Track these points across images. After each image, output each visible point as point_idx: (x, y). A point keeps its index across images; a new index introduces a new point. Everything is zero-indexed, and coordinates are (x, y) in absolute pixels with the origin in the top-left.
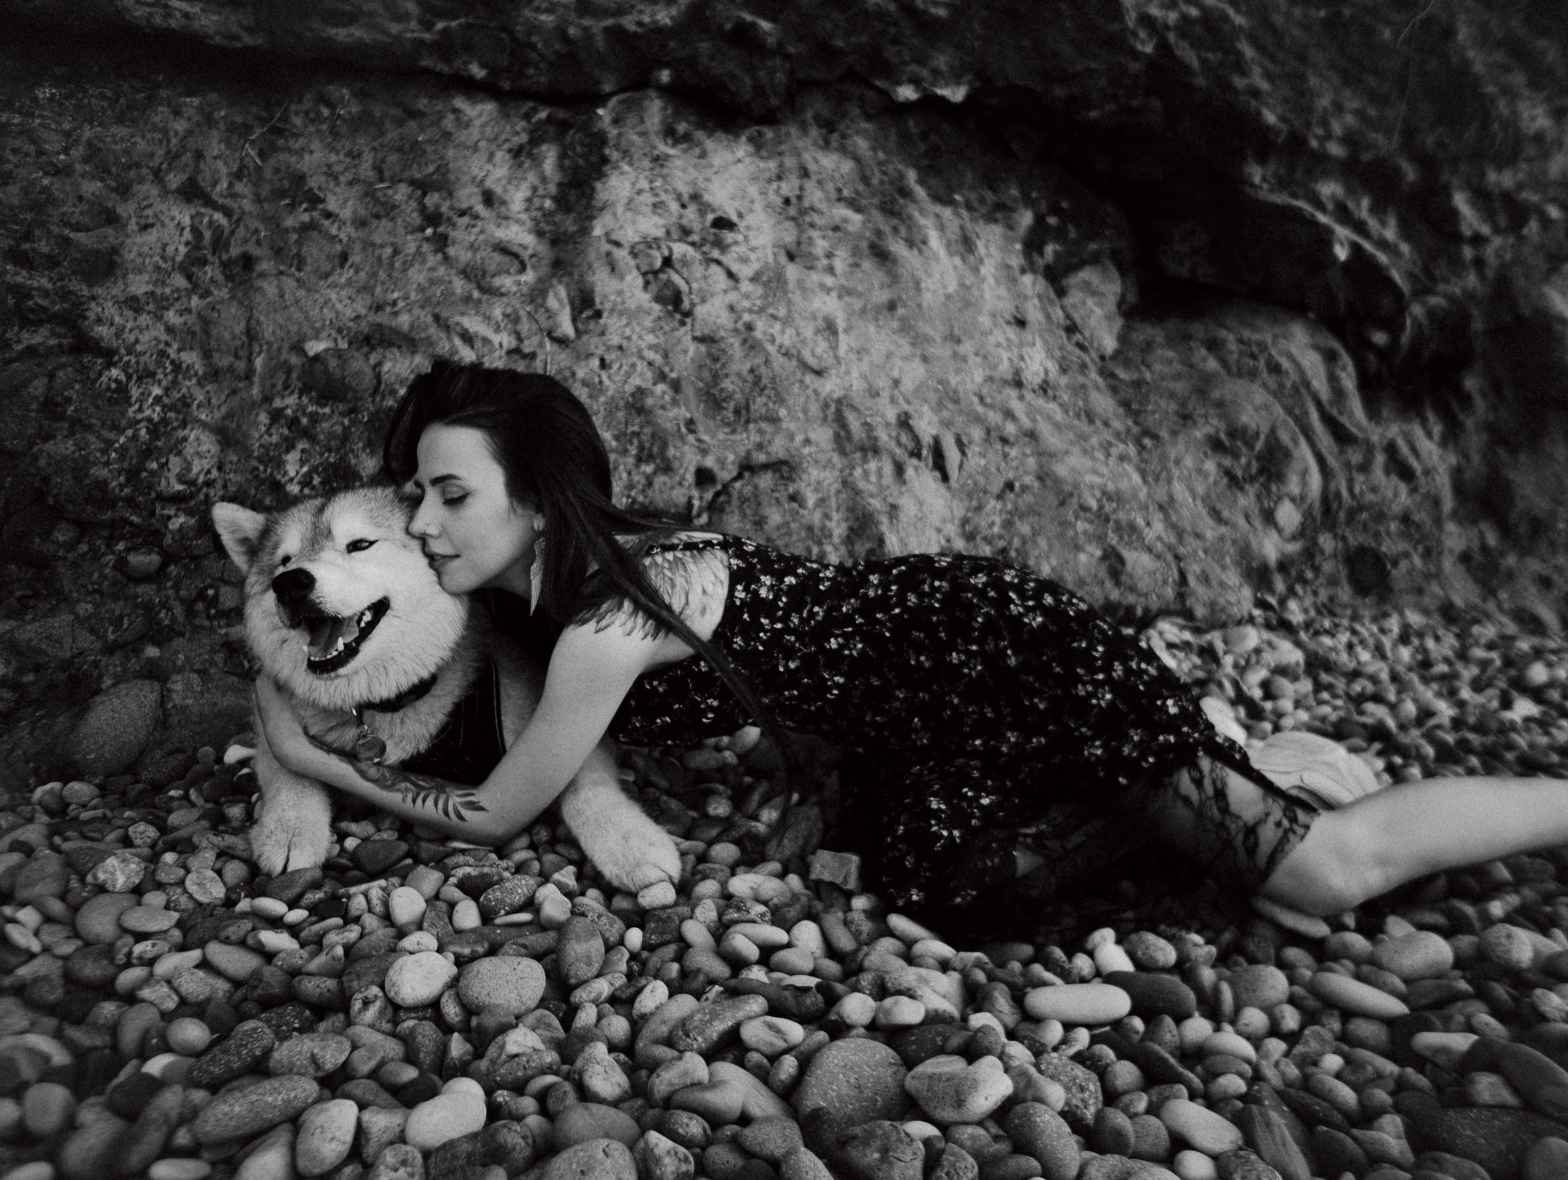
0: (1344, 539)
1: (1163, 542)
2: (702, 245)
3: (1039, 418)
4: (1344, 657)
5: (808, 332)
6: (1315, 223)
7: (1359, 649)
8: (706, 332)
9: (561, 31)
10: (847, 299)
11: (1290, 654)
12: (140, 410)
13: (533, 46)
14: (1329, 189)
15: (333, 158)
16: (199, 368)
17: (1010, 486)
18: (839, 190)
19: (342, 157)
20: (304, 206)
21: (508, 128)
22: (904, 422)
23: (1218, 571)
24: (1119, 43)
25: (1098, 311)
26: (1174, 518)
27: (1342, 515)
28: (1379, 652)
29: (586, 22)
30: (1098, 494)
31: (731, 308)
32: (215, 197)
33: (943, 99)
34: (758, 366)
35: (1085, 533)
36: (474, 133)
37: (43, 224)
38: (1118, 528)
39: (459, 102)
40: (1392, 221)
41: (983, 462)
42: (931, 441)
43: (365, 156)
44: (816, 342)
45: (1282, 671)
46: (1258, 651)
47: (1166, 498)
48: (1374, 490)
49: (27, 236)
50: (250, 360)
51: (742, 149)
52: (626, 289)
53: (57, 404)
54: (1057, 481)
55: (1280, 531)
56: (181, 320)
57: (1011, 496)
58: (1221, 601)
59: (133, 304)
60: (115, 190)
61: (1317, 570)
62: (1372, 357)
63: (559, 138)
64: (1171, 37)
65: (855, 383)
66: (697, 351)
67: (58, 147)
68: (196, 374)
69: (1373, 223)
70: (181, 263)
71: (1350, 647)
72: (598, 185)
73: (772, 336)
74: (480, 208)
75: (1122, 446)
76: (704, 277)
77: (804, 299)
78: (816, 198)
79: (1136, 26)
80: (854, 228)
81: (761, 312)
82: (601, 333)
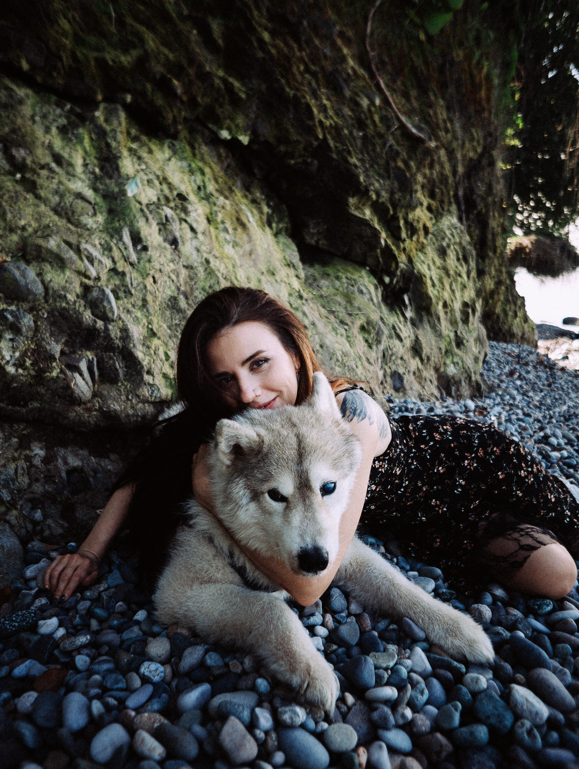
0: (390, 368)
2: (176, 210)
6: (376, 229)
8: (188, 263)
9: (73, 53)
10: (236, 248)
21: (51, 111)
24: (310, 131)
29: (84, 51)
30: (340, 353)
31: (197, 250)
33: (240, 141)
36: (28, 109)
39: (9, 83)
48: (394, 346)
51: (168, 152)
52: (152, 233)
63: (85, 127)
64: (326, 133)
66: (185, 274)
72: (119, 164)
73: (218, 267)
74: (53, 166)
76: (181, 229)
77: (220, 246)
78: (211, 187)
79: (317, 124)
80: (228, 207)
81: (210, 253)
82: (149, 261)
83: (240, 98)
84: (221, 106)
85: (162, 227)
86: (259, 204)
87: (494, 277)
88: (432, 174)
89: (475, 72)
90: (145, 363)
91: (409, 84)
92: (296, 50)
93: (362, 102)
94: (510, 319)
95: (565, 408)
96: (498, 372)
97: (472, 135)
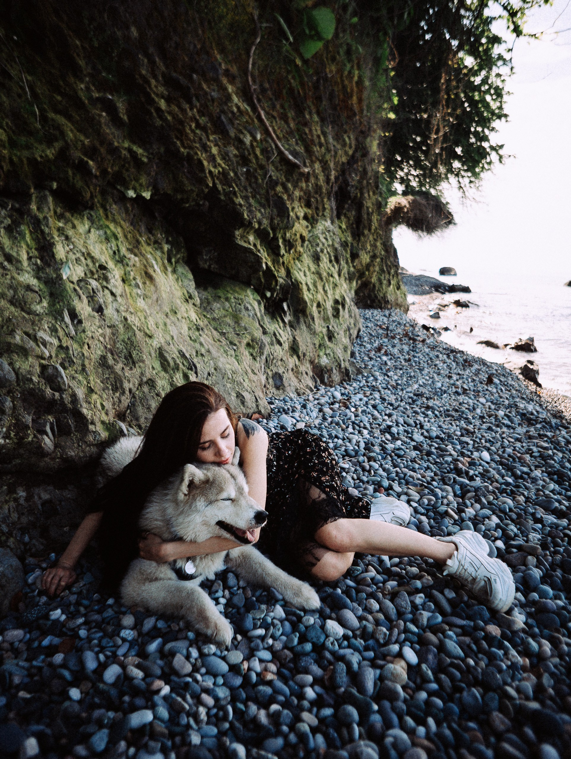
0: (272, 371)
1: (249, 387)
2: (99, 280)
5: (143, 319)
6: (258, 256)
8: (111, 323)
9: (11, 159)
10: (146, 300)
14: (251, 239)
22: (184, 356)
24: (202, 181)
25: (193, 287)
29: (17, 153)
30: (230, 372)
31: (117, 311)
33: (143, 197)
34: (131, 337)
35: (230, 388)
38: (238, 384)
40: (265, 250)
44: (147, 323)
51: (87, 223)
52: (84, 307)
54: (220, 369)
61: (269, 384)
62: (267, 302)
63: (24, 222)
64: (216, 179)
65: (161, 339)
66: (109, 332)
69: (262, 251)
72: (54, 250)
73: (133, 322)
74: (5, 264)
75: (229, 351)
76: (104, 295)
77: (134, 301)
78: (123, 251)
79: (208, 175)
80: (138, 264)
81: (127, 311)
82: (84, 331)
83: (143, 163)
84: (127, 170)
85: (90, 299)
86: (160, 244)
87: (369, 252)
88: (307, 186)
89: (346, 82)
90: (89, 417)
91: (286, 105)
92: (188, 110)
93: (245, 140)
94: (384, 287)
95: (416, 386)
96: (369, 346)
97: (344, 140)
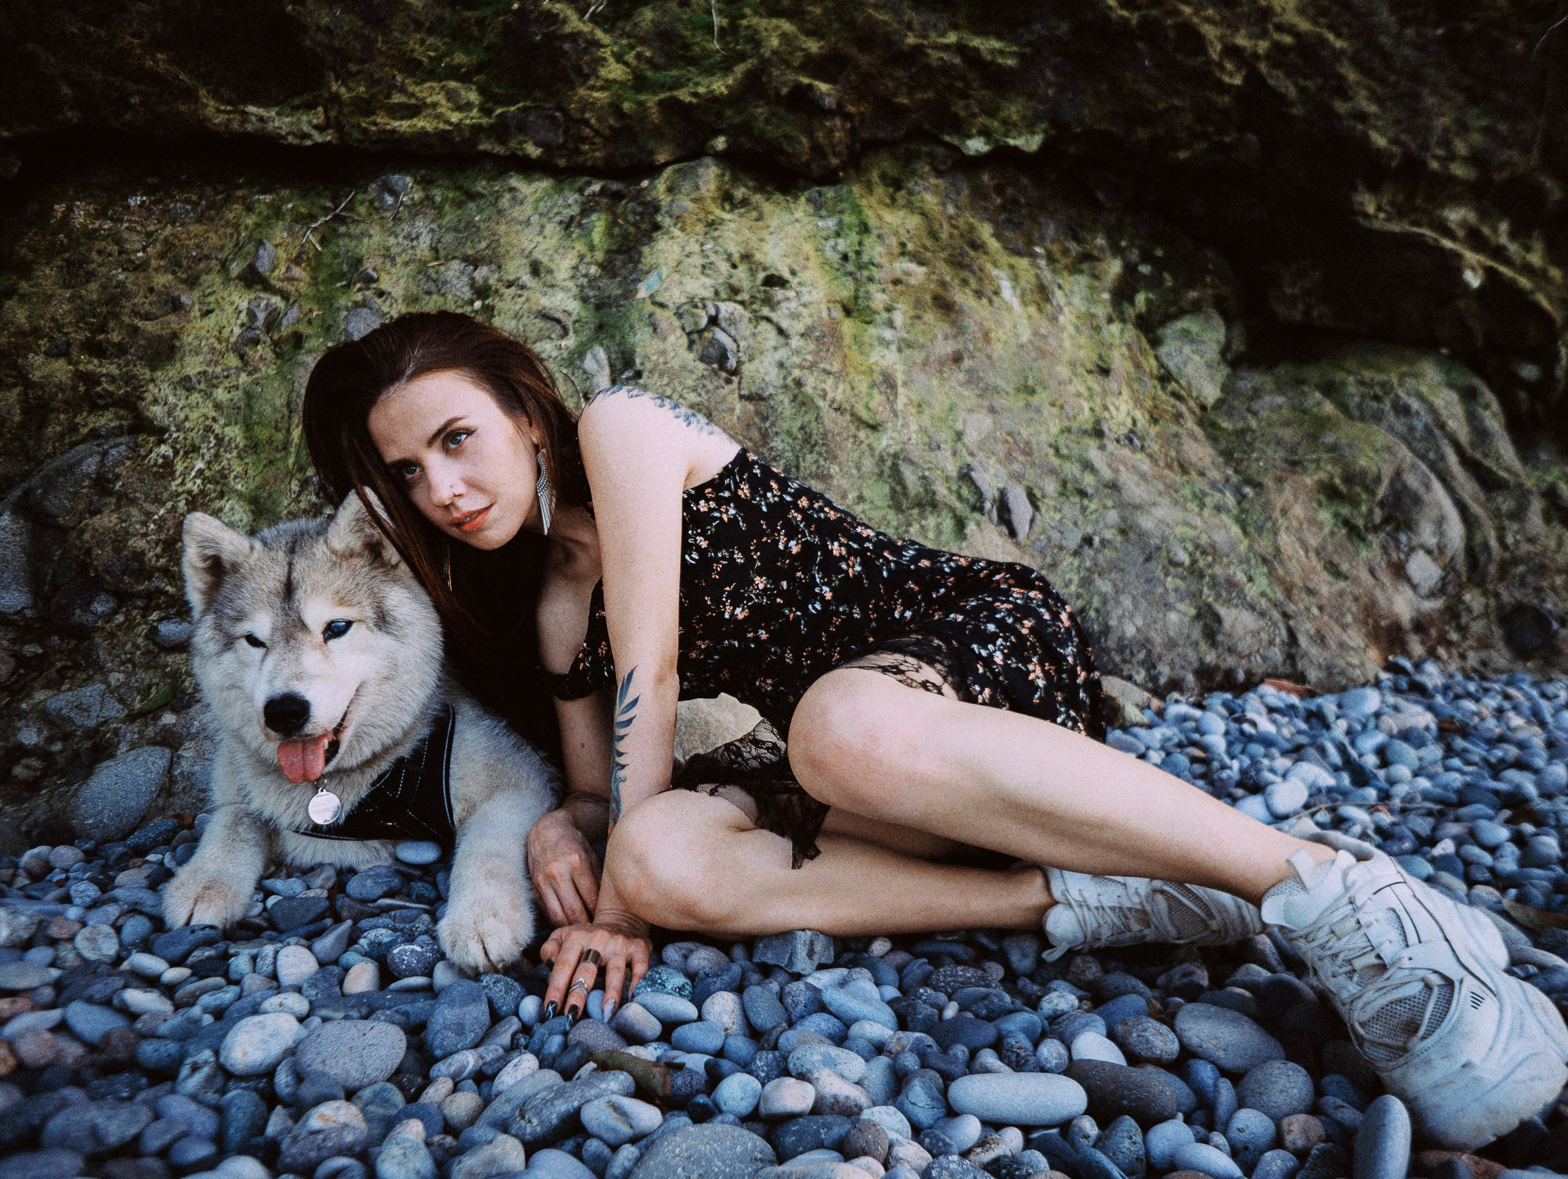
0: (1497, 595)
1: (1270, 600)
2: (752, 303)
3: (1122, 468)
4: (1491, 723)
5: (863, 387)
6: (1442, 250)
7: (1511, 714)
8: (754, 390)
9: (615, 107)
10: (908, 352)
11: (1419, 717)
12: (183, 483)
13: (587, 123)
14: (1455, 215)
15: (392, 240)
16: (241, 442)
17: (1088, 541)
18: (903, 245)
19: (400, 239)
20: (358, 285)
21: (560, 201)
22: (966, 476)
23: (1337, 629)
25: (1197, 358)
26: (1281, 572)
27: (1492, 569)
28: (1536, 717)
29: (642, 97)
30: (1191, 548)
31: (781, 365)
32: (274, 282)
33: (1016, 148)
34: (809, 422)
35: (1176, 590)
36: (528, 209)
37: (116, 316)
38: (1214, 584)
39: (515, 182)
40: (1538, 246)
41: (1058, 516)
42: (997, 494)
43: (422, 238)
44: (870, 395)
45: (1407, 736)
46: (1378, 715)
47: (1270, 550)
48: (1531, 540)
49: (103, 329)
50: (288, 431)
51: (801, 209)
52: (670, 348)
53: (109, 481)
54: (1142, 535)
55: (1414, 587)
56: (228, 396)
57: (1088, 552)
58: (1341, 663)
59: (186, 384)
60: (184, 281)
61: (1462, 630)
62: (1523, 395)
63: (610, 209)
64: (1263, 67)
65: (914, 436)
66: (744, 411)
67: (138, 246)
68: (237, 447)
69: (1513, 248)
70: (236, 343)
71: (1499, 712)
72: (646, 250)
73: (824, 390)
74: (526, 278)
75: (1218, 495)
76: (753, 334)
78: (879, 254)
80: (917, 279)
83: (1004, 70)
85: (695, 336)
86: (1097, 259)
